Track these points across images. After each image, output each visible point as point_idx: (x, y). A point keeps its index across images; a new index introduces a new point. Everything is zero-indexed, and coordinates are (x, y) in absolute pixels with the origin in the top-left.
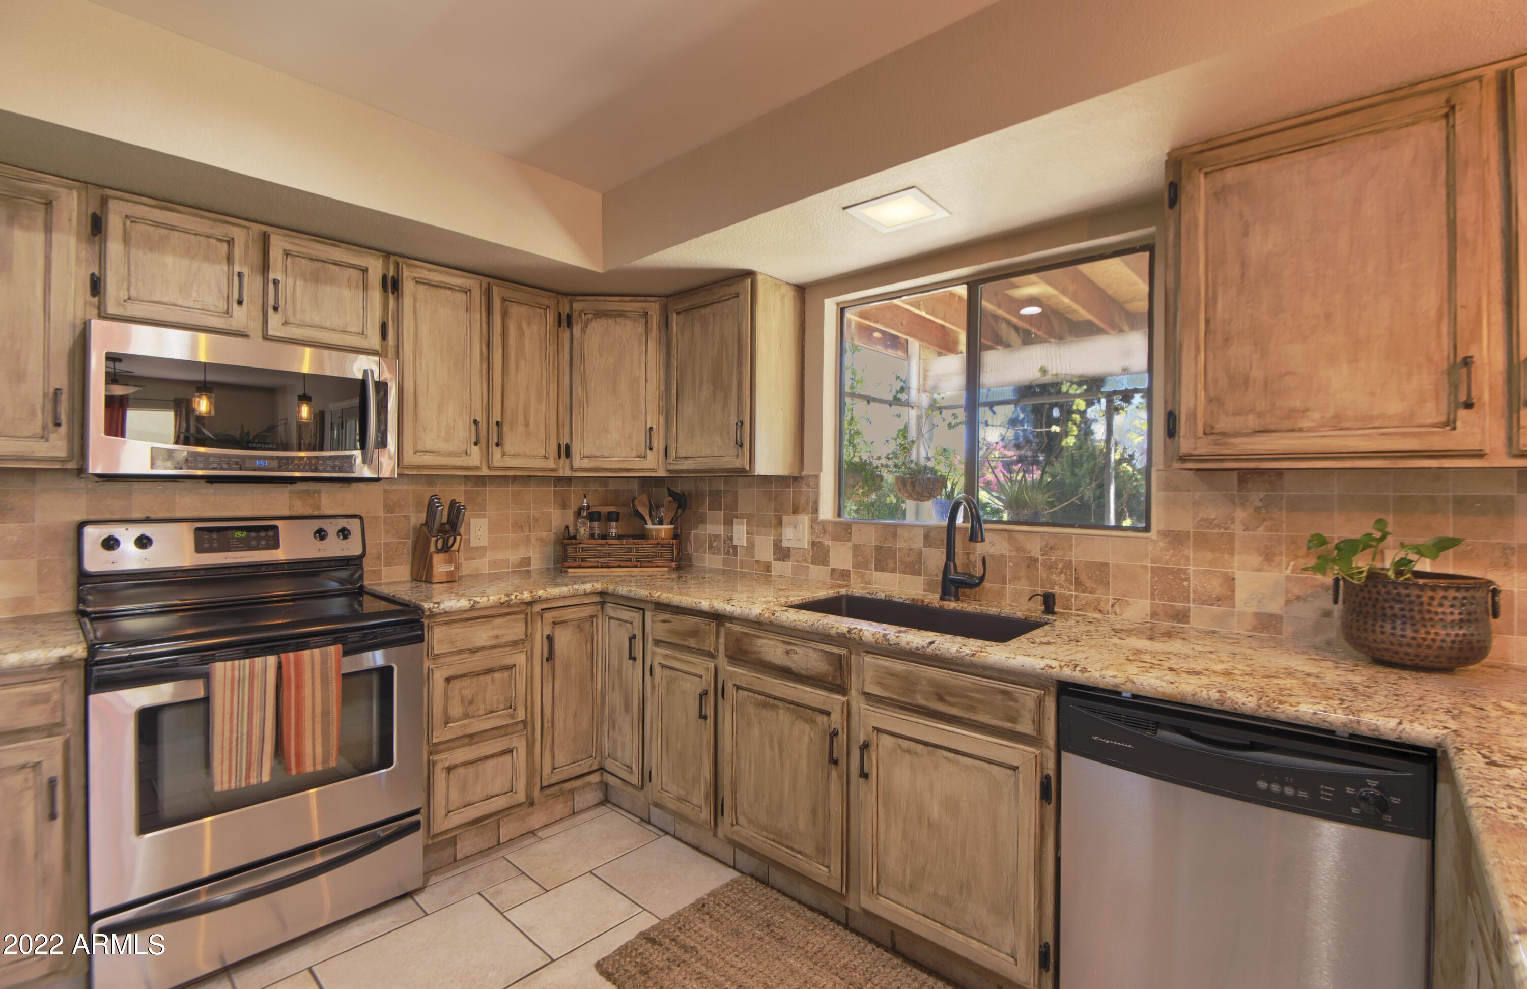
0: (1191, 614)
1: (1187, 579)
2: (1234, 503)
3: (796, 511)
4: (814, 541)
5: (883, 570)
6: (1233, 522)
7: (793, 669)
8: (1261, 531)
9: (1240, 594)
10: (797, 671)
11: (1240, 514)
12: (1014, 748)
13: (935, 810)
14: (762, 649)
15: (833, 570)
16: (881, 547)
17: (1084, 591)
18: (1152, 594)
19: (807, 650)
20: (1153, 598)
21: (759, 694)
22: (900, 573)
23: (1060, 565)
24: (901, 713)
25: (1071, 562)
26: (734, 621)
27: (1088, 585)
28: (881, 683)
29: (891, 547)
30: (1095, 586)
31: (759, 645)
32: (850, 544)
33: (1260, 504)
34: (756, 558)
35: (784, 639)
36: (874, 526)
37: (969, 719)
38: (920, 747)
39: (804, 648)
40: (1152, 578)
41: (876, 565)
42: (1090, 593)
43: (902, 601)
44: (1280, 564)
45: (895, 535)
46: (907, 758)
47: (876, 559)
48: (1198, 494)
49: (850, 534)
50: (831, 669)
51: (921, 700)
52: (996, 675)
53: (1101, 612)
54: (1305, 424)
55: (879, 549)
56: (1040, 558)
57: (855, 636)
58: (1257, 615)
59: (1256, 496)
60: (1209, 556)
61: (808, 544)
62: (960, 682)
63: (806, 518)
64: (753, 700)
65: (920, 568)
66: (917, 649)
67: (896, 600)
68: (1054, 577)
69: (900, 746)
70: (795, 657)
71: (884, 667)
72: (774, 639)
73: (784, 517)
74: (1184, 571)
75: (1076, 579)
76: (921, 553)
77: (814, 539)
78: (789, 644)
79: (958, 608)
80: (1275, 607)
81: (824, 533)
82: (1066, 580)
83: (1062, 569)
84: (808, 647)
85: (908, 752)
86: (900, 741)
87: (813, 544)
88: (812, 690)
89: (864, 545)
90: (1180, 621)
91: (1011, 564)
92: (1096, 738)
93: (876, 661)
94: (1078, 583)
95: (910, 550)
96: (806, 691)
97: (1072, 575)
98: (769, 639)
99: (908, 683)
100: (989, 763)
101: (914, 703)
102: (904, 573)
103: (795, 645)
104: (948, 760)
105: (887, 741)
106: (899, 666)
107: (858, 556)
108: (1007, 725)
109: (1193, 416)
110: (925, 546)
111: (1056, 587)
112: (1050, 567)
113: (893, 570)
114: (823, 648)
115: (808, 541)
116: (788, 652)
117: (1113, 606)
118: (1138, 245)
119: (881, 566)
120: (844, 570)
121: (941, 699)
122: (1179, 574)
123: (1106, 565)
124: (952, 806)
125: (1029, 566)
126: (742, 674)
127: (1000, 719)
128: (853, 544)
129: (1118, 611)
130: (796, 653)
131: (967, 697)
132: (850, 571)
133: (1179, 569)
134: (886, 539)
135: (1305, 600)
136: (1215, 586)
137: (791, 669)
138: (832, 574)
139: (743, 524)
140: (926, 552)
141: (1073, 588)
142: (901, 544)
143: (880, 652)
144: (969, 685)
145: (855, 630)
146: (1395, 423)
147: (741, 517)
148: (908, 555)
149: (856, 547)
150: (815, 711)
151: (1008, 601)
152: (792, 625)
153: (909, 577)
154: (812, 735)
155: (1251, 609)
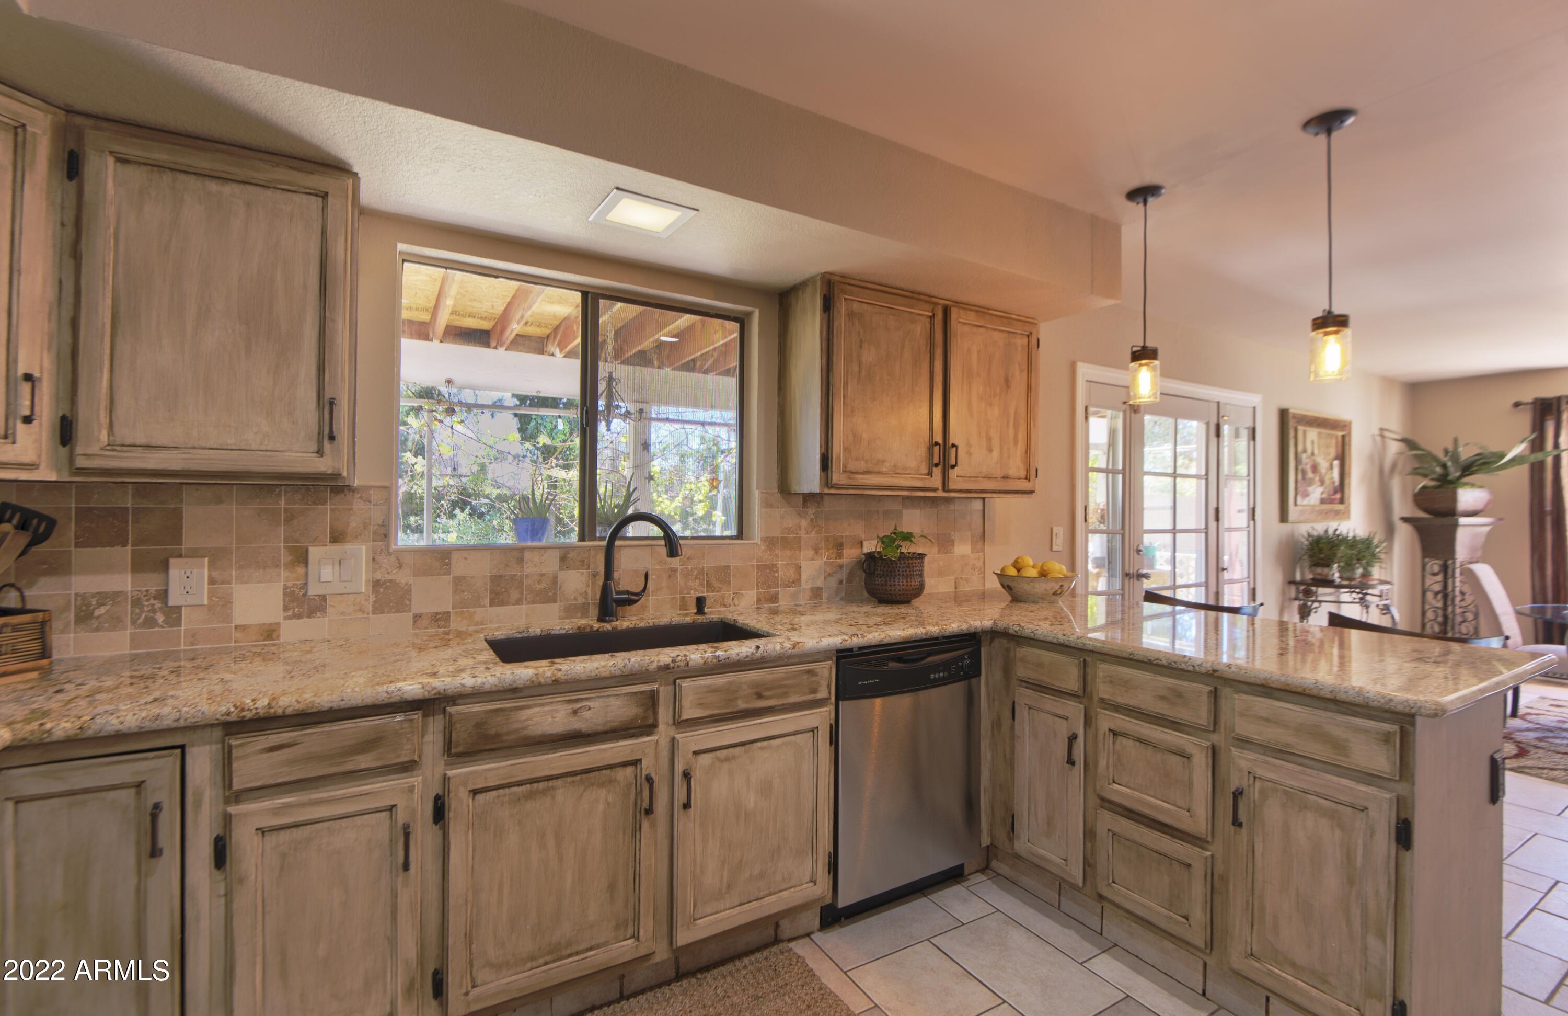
0: (780, 596)
1: (777, 571)
2: (801, 516)
3: (337, 537)
4: (378, 581)
5: (502, 603)
6: (800, 529)
7: (584, 730)
8: (813, 534)
9: (804, 577)
10: (590, 731)
11: (804, 523)
12: (814, 713)
13: (751, 800)
14: (530, 722)
15: (417, 617)
16: (501, 576)
17: (713, 591)
18: (757, 585)
19: (607, 700)
20: (758, 589)
21: (518, 785)
22: (528, 603)
23: (695, 573)
24: (719, 726)
25: (703, 568)
26: (459, 701)
27: (716, 585)
28: (702, 704)
29: (516, 575)
30: (721, 586)
31: (523, 718)
32: (448, 578)
33: (813, 517)
34: (238, 620)
35: (567, 698)
36: (489, 551)
37: (783, 705)
38: (737, 750)
39: (601, 700)
40: (757, 573)
41: (491, 600)
42: (718, 592)
43: (564, 632)
44: (822, 554)
45: (521, 561)
46: (726, 766)
47: (492, 592)
48: (783, 510)
49: (449, 564)
50: (640, 710)
51: (742, 705)
52: (797, 660)
53: (725, 606)
54: (884, 469)
55: (496, 579)
56: (680, 568)
57: (682, 664)
58: (812, 589)
59: (811, 511)
60: (789, 553)
61: (367, 585)
62: (776, 676)
63: (364, 547)
64: (507, 798)
65: (555, 594)
66: (747, 656)
67: (557, 632)
68: (690, 583)
69: (718, 759)
70: (587, 714)
71: (705, 686)
72: (552, 703)
73: (311, 549)
74: (775, 566)
75: (708, 582)
76: (556, 578)
77: (378, 576)
78: (577, 701)
79: (631, 626)
80: (819, 583)
81: (400, 566)
82: (700, 585)
83: (696, 576)
84: (609, 696)
85: (727, 759)
86: (718, 753)
87: (376, 584)
88: (612, 745)
89: (473, 577)
90: (774, 603)
91: (654, 577)
92: (860, 683)
93: (696, 683)
94: (709, 585)
95: (542, 575)
96: (604, 750)
97: (704, 580)
98: (542, 705)
99: (730, 693)
100: (794, 735)
101: (735, 710)
102: (534, 602)
103: (582, 700)
104: (762, 749)
105: (706, 759)
106: (720, 680)
107: (463, 591)
108: (811, 697)
109: (839, 458)
110: (561, 569)
111: (692, 592)
112: (687, 574)
113: (518, 602)
114: (629, 691)
115: (367, 582)
116: (575, 712)
117: (733, 599)
118: (732, 315)
119: (498, 599)
120: (437, 614)
121: (759, 696)
122: (772, 568)
123: (729, 567)
124: (766, 789)
125: (670, 577)
126: (489, 770)
127: (806, 694)
128: (454, 578)
129: (736, 603)
130: (590, 709)
131: (781, 686)
132: (449, 613)
133: (773, 565)
134: (507, 566)
135: (832, 576)
136: (791, 574)
137: (580, 732)
138: (415, 622)
139: (202, 566)
140: (562, 575)
141: (705, 590)
142: (529, 569)
143: (693, 674)
144: (783, 675)
145: (679, 658)
146: (913, 472)
147: (195, 554)
148: (539, 582)
149: (459, 582)
150: (615, 767)
151: (651, 612)
152: (594, 674)
153: (539, 607)
154: (610, 799)
155: (809, 586)
